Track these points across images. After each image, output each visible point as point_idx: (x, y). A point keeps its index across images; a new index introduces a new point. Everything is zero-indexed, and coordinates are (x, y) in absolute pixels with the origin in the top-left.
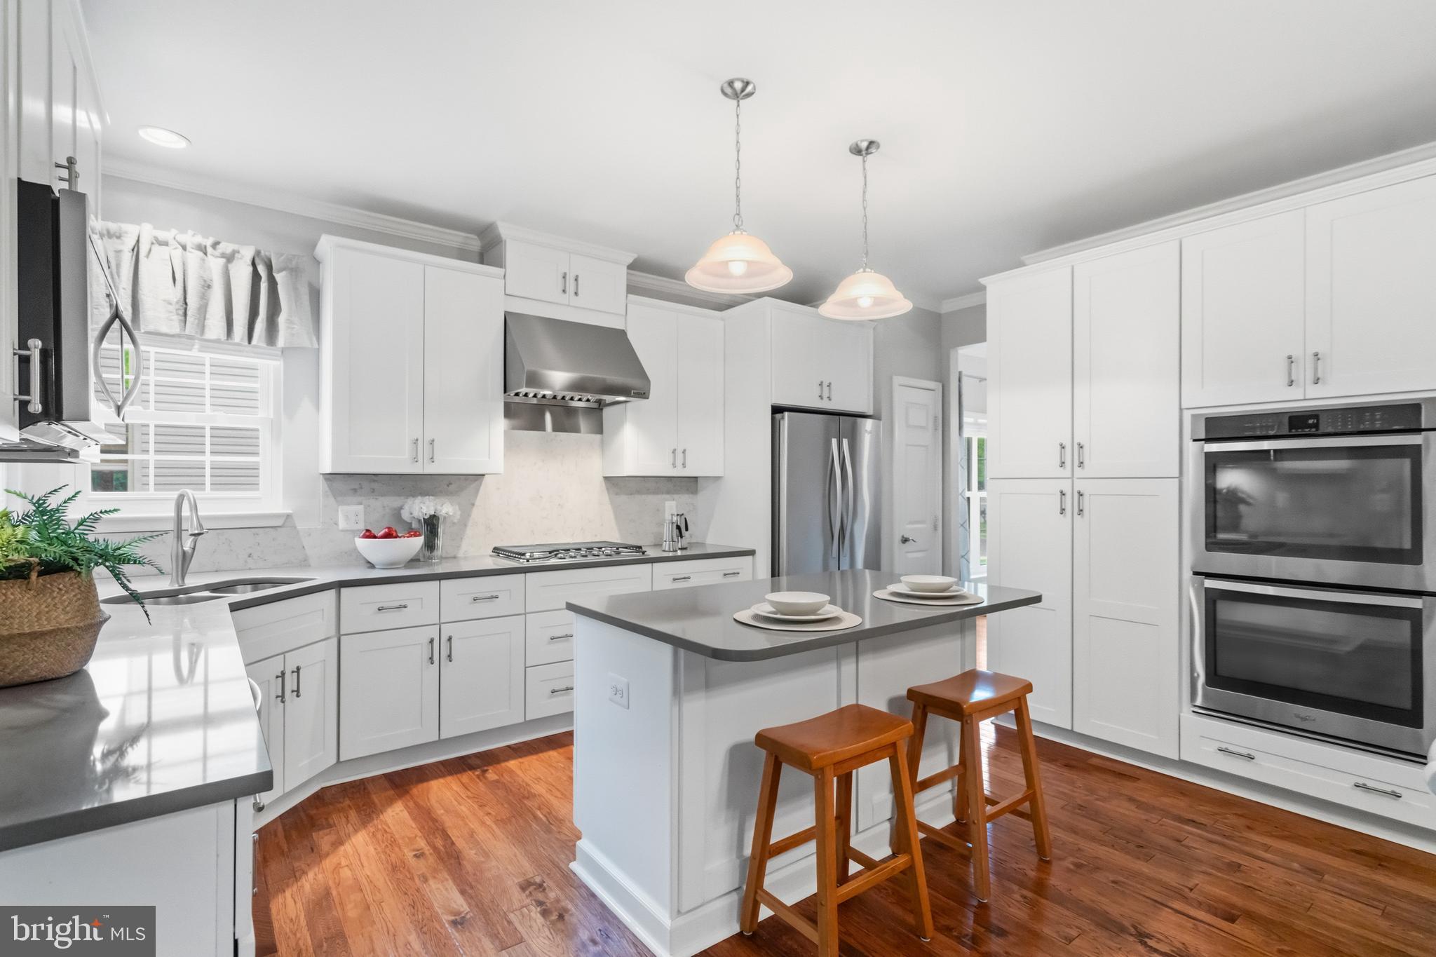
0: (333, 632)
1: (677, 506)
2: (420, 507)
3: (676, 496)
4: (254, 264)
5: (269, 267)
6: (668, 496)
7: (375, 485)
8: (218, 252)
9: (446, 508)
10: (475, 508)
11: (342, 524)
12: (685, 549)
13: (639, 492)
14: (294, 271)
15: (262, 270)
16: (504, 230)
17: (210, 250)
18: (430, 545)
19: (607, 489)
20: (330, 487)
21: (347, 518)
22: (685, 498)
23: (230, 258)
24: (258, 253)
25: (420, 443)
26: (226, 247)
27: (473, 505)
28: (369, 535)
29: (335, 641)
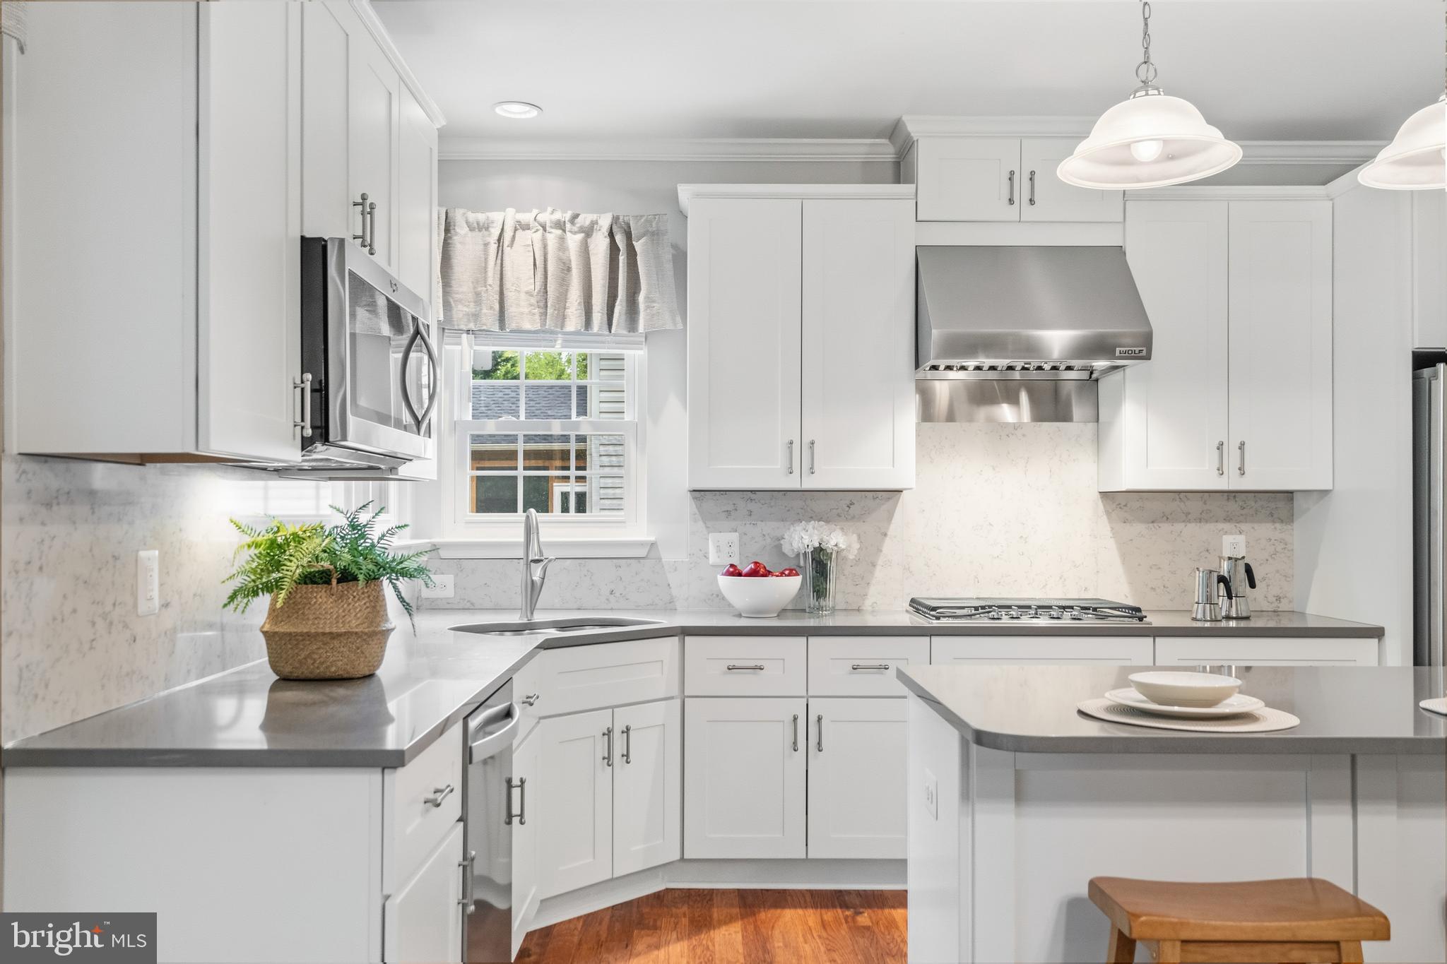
0: (675, 691)
1: (1248, 543)
2: (803, 537)
3: (1244, 526)
4: (611, 235)
5: (628, 235)
6: (1227, 526)
7: (751, 506)
8: (575, 229)
9: (836, 539)
10: (887, 540)
11: (713, 558)
12: (1247, 618)
13: (1166, 518)
14: (655, 236)
15: (620, 239)
16: (913, 127)
17: (568, 226)
18: (820, 590)
19: (1108, 513)
20: (699, 508)
21: (718, 549)
22: (1266, 530)
23: (588, 232)
24: (616, 219)
25: (796, 447)
26: (585, 219)
27: (885, 535)
28: (735, 572)
29: (678, 702)
